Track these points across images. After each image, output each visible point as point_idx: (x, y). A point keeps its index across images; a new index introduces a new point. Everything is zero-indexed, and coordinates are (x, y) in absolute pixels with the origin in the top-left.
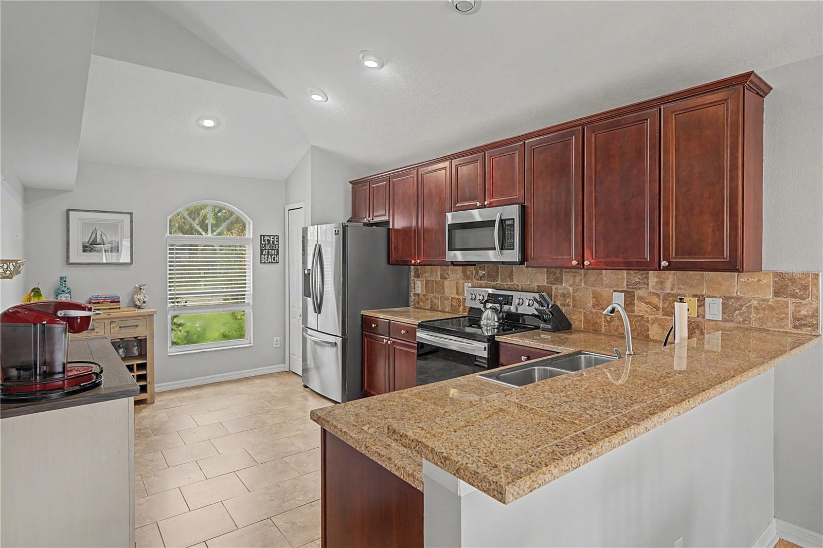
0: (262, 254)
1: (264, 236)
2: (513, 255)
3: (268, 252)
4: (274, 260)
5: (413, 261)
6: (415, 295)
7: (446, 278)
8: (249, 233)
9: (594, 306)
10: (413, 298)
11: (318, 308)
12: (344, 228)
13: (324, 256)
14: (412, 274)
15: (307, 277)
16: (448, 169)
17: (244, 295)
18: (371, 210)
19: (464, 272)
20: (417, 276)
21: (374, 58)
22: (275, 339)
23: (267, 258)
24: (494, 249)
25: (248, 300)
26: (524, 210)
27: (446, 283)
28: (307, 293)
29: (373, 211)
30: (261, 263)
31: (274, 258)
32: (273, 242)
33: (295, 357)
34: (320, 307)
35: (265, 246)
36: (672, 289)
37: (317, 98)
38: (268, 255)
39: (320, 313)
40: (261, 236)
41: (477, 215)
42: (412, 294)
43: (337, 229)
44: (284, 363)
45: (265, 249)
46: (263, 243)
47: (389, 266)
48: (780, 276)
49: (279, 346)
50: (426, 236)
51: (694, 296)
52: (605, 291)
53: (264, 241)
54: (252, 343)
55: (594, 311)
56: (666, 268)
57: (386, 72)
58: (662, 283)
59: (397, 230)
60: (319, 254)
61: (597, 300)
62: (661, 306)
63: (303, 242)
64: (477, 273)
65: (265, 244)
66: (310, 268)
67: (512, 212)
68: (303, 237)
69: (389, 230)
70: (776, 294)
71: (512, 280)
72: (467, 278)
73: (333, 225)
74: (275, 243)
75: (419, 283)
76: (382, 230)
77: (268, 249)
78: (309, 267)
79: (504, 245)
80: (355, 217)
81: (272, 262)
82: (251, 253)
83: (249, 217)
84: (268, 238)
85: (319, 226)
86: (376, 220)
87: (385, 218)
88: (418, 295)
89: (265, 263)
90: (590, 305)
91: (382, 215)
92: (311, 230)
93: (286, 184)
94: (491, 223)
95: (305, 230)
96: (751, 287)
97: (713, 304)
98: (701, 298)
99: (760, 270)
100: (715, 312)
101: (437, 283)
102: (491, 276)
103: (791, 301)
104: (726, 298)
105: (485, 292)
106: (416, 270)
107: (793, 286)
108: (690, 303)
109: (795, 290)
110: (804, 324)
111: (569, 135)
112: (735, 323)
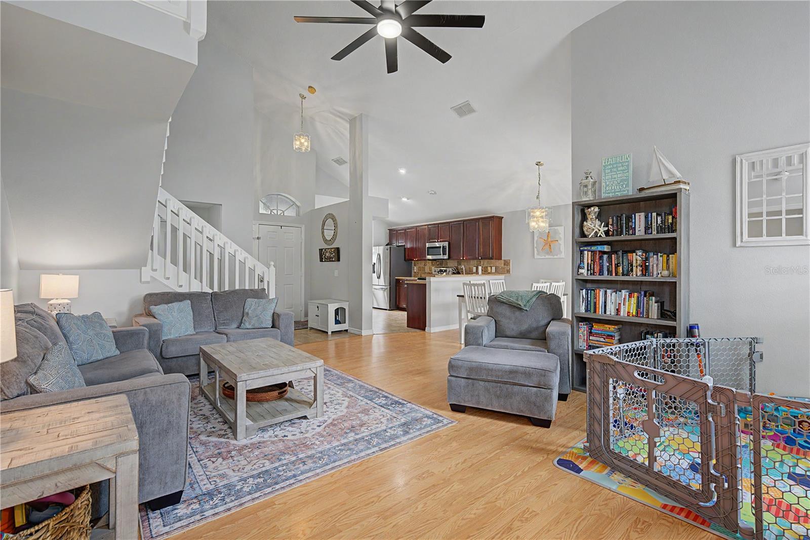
2: (446, 257)
5: (414, 259)
6: (414, 271)
7: (426, 266)
12: (390, 248)
13: (381, 258)
14: (413, 264)
15: (373, 266)
16: (427, 228)
19: (432, 263)
20: (415, 265)
24: (440, 255)
26: (450, 243)
29: (398, 241)
34: (379, 276)
36: (487, 265)
39: (379, 278)
41: (436, 244)
43: (387, 248)
47: (404, 261)
48: (505, 261)
50: (419, 250)
52: (471, 266)
55: (470, 272)
56: (481, 259)
58: (485, 264)
59: (408, 248)
60: (379, 257)
61: (471, 269)
62: (484, 269)
64: (437, 263)
66: (375, 263)
67: (446, 244)
69: (405, 248)
70: (504, 265)
71: (449, 265)
72: (434, 265)
75: (415, 268)
76: (402, 248)
79: (444, 254)
80: (389, 243)
86: (400, 244)
87: (404, 244)
91: (402, 243)
92: (375, 248)
94: (440, 247)
96: (500, 264)
97: (494, 268)
98: (491, 267)
99: (501, 259)
100: (494, 270)
101: (423, 267)
102: (441, 264)
103: (506, 266)
104: (496, 267)
105: (439, 269)
106: (415, 263)
107: (507, 263)
108: (489, 268)
109: (507, 264)
110: (508, 271)
111: (461, 223)
112: (498, 272)
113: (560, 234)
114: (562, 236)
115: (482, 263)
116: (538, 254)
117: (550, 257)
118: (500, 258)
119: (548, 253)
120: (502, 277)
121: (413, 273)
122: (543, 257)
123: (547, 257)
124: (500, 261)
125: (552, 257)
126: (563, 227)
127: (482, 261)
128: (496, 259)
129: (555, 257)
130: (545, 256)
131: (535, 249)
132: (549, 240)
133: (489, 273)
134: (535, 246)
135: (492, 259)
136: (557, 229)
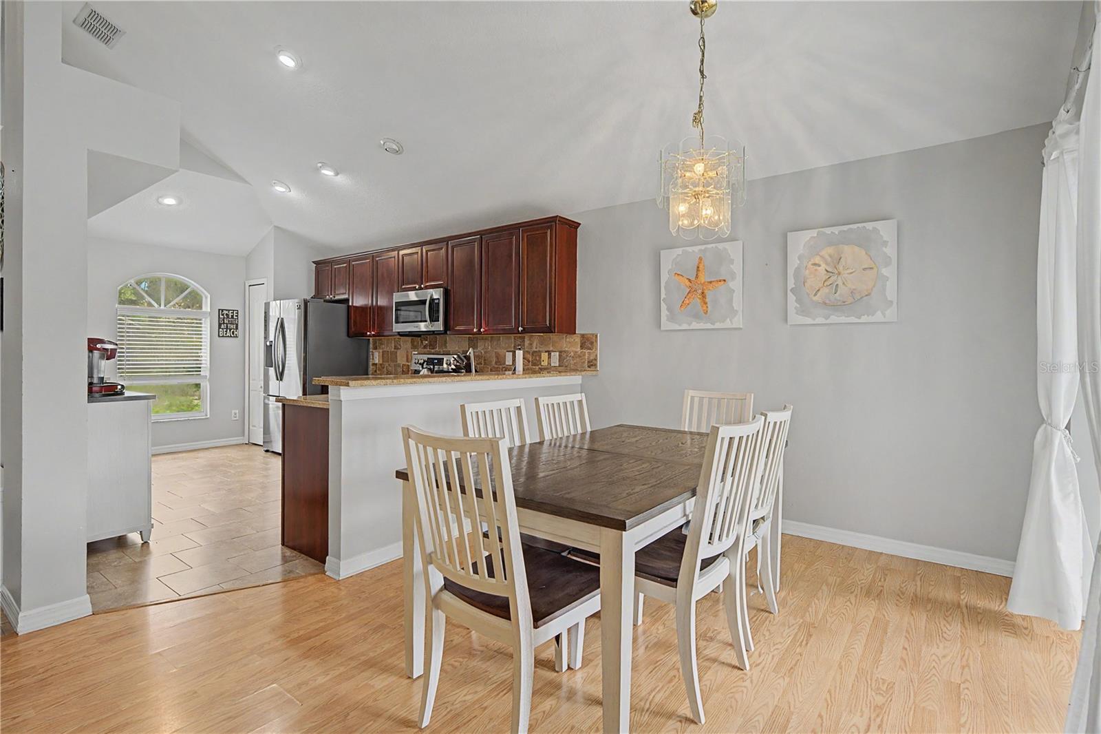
0: (220, 328)
1: (222, 310)
2: (439, 326)
3: (227, 326)
4: (233, 334)
5: (368, 333)
6: (374, 364)
7: (398, 349)
8: (206, 307)
9: (496, 363)
10: (371, 367)
11: (280, 376)
12: (306, 302)
13: (286, 330)
14: (371, 346)
15: (269, 349)
16: (396, 257)
17: (200, 368)
18: (333, 289)
19: (412, 342)
20: (375, 348)
21: (330, 169)
22: (233, 411)
23: (226, 331)
24: (426, 321)
25: (205, 372)
26: (447, 293)
27: (399, 352)
28: (269, 362)
29: (335, 289)
30: (219, 336)
31: (233, 332)
32: (232, 316)
33: (255, 428)
34: (282, 374)
35: (224, 320)
36: (536, 348)
37: (280, 189)
38: (227, 328)
39: (281, 380)
40: (219, 310)
41: (412, 296)
42: (371, 363)
43: (298, 304)
44: (244, 436)
45: (224, 323)
46: (221, 316)
47: (350, 339)
48: (583, 336)
49: (237, 418)
50: (379, 312)
51: (546, 352)
52: (501, 351)
53: (223, 315)
54: (208, 414)
55: (496, 366)
56: (523, 332)
57: (341, 179)
58: (531, 344)
59: (356, 307)
60: (282, 327)
61: (498, 359)
62: (530, 359)
63: (265, 317)
64: (422, 342)
65: (224, 318)
66: (273, 340)
67: (437, 294)
68: (265, 313)
69: (349, 306)
70: (582, 347)
71: (446, 347)
72: (414, 347)
73: (296, 300)
74: (235, 317)
75: (376, 354)
76: (343, 306)
77: (227, 324)
78: (271, 338)
79: (434, 318)
80: (318, 294)
81: (231, 336)
82: (208, 327)
83: (205, 290)
84: (227, 312)
85: (282, 301)
86: (337, 298)
87: (346, 296)
88: (376, 364)
89: (223, 336)
90: (494, 363)
91: (343, 294)
92: (273, 304)
93: (247, 259)
94: (423, 302)
95: (267, 305)
96: (571, 344)
97: (555, 356)
98: (549, 353)
99: (575, 333)
100: (555, 361)
101: (392, 353)
102: (432, 345)
103: (587, 351)
104: (560, 352)
105: (426, 357)
106: (375, 343)
107: (588, 342)
108: (544, 356)
109: (588, 344)
110: (592, 364)
111: (474, 241)
112: (565, 367)
113: (732, 262)
114: (737, 267)
115: (527, 342)
116: (672, 318)
117: (702, 326)
118: (571, 330)
119: (697, 317)
120: (576, 379)
121: (371, 368)
122: (685, 327)
123: (695, 325)
124: (570, 338)
125: (709, 326)
126: (740, 243)
127: (527, 336)
128: (560, 332)
129: (718, 325)
130: (690, 325)
131: (663, 306)
132: (703, 279)
133: (542, 370)
134: (663, 296)
135: (550, 330)
136: (725, 249)
